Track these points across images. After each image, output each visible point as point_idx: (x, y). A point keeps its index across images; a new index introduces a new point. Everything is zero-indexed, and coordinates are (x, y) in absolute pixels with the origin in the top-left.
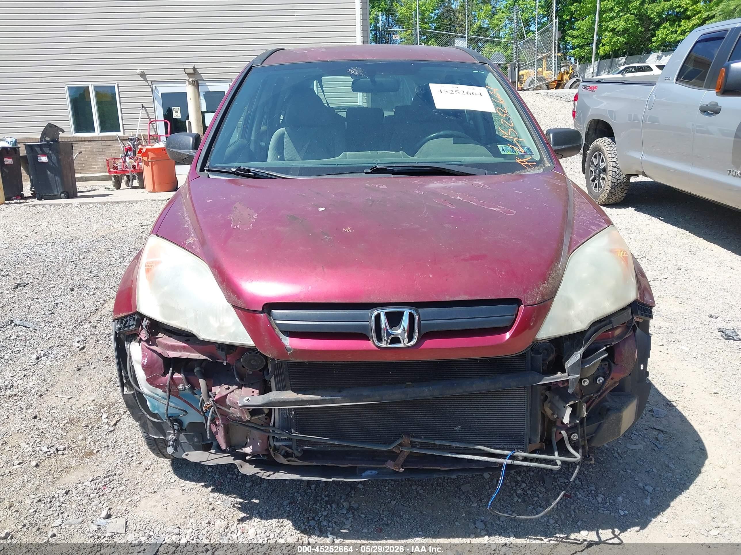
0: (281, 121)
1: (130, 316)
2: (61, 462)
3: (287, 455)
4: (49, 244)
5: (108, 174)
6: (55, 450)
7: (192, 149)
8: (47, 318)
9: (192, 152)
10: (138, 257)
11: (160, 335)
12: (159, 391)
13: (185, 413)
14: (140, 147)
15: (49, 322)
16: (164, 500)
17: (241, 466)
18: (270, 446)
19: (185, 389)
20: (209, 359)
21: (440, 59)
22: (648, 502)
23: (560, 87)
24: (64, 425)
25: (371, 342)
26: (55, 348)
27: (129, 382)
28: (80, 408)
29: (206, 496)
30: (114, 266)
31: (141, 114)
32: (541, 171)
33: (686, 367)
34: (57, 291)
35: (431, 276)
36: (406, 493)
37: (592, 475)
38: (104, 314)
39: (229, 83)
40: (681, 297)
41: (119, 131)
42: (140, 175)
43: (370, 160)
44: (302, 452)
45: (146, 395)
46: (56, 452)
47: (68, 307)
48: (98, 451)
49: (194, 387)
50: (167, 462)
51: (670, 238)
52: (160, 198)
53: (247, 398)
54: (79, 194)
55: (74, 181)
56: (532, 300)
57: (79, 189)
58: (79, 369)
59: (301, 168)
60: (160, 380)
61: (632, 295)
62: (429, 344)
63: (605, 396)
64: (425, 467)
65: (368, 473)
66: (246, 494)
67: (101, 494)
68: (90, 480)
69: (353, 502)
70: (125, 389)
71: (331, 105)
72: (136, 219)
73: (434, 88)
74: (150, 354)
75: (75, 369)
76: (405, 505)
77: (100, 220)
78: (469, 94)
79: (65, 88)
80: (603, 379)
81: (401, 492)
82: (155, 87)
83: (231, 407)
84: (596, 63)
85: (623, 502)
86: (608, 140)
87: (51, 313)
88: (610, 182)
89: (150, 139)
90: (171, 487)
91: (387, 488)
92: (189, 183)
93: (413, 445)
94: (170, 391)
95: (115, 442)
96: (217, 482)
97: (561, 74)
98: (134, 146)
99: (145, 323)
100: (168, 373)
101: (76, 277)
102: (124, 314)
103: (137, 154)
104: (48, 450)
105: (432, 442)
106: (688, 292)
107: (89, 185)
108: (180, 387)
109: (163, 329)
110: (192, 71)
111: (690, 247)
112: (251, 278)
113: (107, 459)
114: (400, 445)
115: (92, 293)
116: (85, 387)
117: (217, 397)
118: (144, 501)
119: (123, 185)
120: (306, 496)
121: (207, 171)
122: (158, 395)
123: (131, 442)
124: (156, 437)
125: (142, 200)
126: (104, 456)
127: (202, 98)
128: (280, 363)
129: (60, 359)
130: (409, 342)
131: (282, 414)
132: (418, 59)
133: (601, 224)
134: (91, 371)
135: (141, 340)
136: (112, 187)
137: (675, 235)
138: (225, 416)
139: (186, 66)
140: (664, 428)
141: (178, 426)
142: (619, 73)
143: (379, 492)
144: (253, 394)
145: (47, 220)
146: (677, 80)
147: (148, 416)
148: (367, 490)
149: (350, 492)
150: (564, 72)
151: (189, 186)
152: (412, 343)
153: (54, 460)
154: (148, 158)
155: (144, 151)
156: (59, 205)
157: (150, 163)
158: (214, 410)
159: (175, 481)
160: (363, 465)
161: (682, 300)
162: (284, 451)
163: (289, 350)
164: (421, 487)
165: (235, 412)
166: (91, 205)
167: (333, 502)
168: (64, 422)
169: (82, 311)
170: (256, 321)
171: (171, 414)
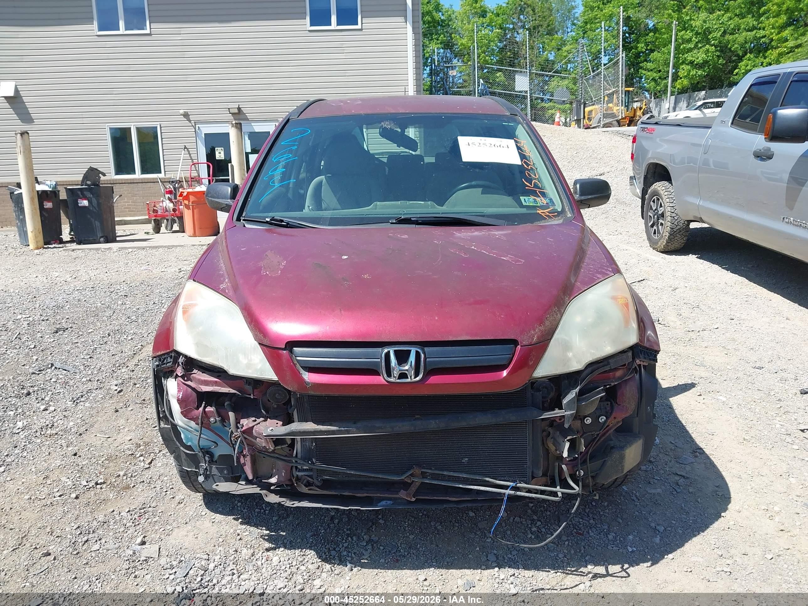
0: (322, 167)
1: (168, 353)
2: (99, 495)
3: (308, 484)
4: (88, 289)
5: (147, 217)
6: (94, 484)
7: (231, 199)
8: (86, 362)
9: (229, 202)
10: (176, 301)
11: (195, 371)
12: (193, 424)
13: (215, 445)
14: (181, 190)
15: (88, 366)
16: (195, 531)
17: (267, 496)
18: (293, 476)
19: (216, 422)
20: (238, 393)
21: (471, 112)
22: (657, 540)
23: (633, 124)
24: (102, 462)
25: (381, 377)
26: (94, 391)
27: (165, 417)
28: (118, 446)
29: (234, 528)
30: (152, 311)
31: (183, 155)
32: (561, 221)
33: (720, 417)
34: (96, 336)
35: (437, 318)
36: (425, 528)
37: (607, 515)
38: (142, 358)
39: (274, 123)
40: (729, 347)
41: (160, 173)
42: (181, 218)
43: (396, 211)
44: (322, 482)
45: (180, 427)
46: (94, 486)
47: (106, 352)
48: (134, 486)
49: (224, 420)
50: (200, 496)
51: (727, 287)
52: (201, 243)
53: (271, 428)
54: (118, 239)
55: (114, 224)
56: (528, 341)
57: (119, 233)
58: (117, 411)
59: (331, 218)
60: (193, 412)
61: (632, 339)
62: (434, 379)
63: (610, 434)
64: (435, 498)
65: (384, 503)
66: (272, 527)
67: (137, 524)
68: (127, 511)
69: (374, 536)
70: (162, 423)
71: (371, 152)
72: (176, 264)
73: (463, 141)
74: (185, 389)
75: (113, 410)
76: (422, 539)
77: (139, 266)
78: (496, 147)
79: (107, 129)
80: (605, 418)
81: (420, 528)
82: (199, 127)
83: (257, 437)
84: (673, 98)
85: (633, 540)
86: (666, 183)
87: (90, 358)
88: (668, 228)
89: (191, 181)
90: (202, 519)
91: (407, 523)
92: (225, 232)
93: (424, 475)
94: (202, 423)
95: (151, 478)
96: (245, 515)
97: (633, 109)
98: (175, 189)
99: (181, 360)
100: (201, 407)
101: (114, 322)
102: (162, 352)
103: (178, 198)
104: (87, 484)
105: (441, 473)
106: (736, 343)
107: (128, 229)
108: (212, 419)
109: (197, 366)
110: (236, 111)
111: (747, 296)
112: (276, 319)
113: (142, 493)
114: (412, 475)
115: (130, 338)
116: (122, 427)
117: (244, 429)
118: (176, 530)
119: (163, 229)
120: (329, 529)
121: (243, 220)
122: (191, 428)
123: (166, 478)
124: (189, 470)
125: (183, 244)
126: (139, 490)
127: (247, 138)
128: (302, 396)
129: (98, 401)
130: (415, 378)
131: (304, 445)
132: (450, 112)
133: (608, 272)
134: (128, 413)
135: (177, 376)
136: (151, 231)
137: (733, 284)
138: (251, 446)
139: (231, 105)
140: (687, 473)
141: (208, 457)
142: (696, 109)
143: (399, 528)
144: (277, 425)
145: (86, 265)
146: (732, 123)
147: (182, 448)
148: (388, 525)
149: (371, 527)
150: (637, 107)
151: (226, 234)
152: (418, 379)
153: (93, 493)
154: (189, 201)
155: (185, 194)
156: (97, 249)
157: (191, 207)
158: (241, 441)
159: (206, 514)
160: (379, 495)
161: (728, 351)
162: (305, 481)
163: (309, 383)
164: (439, 523)
165: (261, 443)
166: (130, 250)
167: (355, 535)
168: (102, 459)
169: (120, 355)
170: (279, 357)
171: (203, 446)
